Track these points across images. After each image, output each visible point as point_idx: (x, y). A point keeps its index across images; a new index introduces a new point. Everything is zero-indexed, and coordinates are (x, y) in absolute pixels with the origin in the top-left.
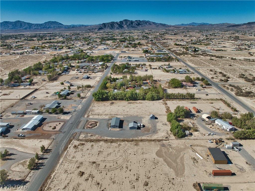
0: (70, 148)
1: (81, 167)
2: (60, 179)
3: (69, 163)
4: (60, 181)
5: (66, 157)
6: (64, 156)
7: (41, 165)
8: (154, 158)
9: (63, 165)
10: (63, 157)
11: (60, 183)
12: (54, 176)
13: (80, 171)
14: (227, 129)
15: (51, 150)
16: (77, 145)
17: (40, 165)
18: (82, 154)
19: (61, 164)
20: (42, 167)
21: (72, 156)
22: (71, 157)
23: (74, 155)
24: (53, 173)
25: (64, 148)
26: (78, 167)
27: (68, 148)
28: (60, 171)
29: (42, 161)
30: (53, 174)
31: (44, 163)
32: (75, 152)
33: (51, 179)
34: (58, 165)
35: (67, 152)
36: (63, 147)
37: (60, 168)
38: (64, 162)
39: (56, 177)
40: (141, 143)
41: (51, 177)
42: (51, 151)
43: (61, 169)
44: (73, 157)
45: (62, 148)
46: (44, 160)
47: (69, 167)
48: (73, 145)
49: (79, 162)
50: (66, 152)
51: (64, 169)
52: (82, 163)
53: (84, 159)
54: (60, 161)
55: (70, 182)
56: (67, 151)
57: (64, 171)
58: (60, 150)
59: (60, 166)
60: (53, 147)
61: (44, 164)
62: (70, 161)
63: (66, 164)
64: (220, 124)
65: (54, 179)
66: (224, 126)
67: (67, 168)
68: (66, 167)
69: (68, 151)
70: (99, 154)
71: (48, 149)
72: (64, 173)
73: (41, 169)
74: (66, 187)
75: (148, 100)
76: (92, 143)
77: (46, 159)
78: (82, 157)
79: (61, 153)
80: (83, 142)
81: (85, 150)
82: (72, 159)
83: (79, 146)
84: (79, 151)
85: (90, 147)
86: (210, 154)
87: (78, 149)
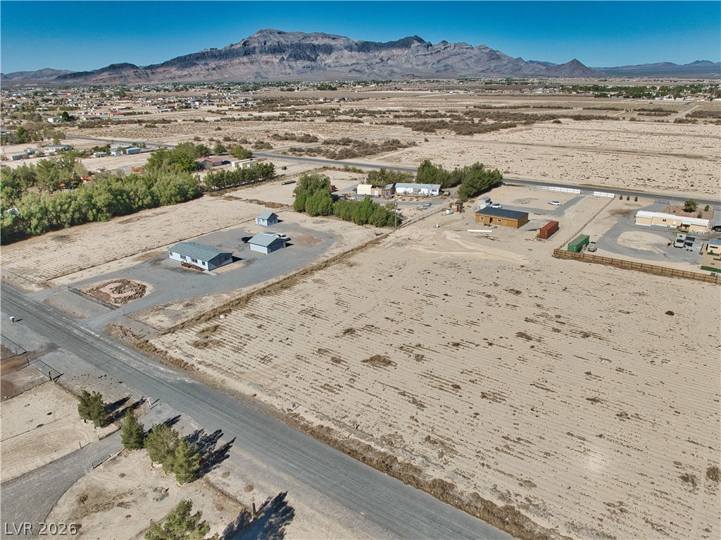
0: (189, 356)
1: (345, 357)
3: (285, 374)
4: (368, 408)
5: (237, 374)
6: (227, 379)
7: (200, 443)
9: (279, 388)
10: (230, 380)
11: (383, 410)
12: (324, 417)
13: (365, 361)
14: (434, 193)
15: (125, 400)
16: (196, 339)
18: (271, 341)
19: (271, 391)
21: (252, 360)
22: (254, 362)
23: (249, 356)
24: (303, 419)
25: (169, 368)
26: (337, 361)
27: (184, 358)
28: (311, 401)
30: (312, 419)
31: (199, 431)
32: (236, 352)
33: (333, 427)
34: (263, 397)
35: (209, 366)
36: (158, 370)
37: (288, 397)
38: (264, 382)
40: (354, 260)
41: (321, 426)
43: (302, 396)
44: (265, 359)
47: (312, 377)
48: (187, 346)
49: (309, 354)
51: (312, 390)
52: (322, 351)
53: (305, 343)
54: (249, 390)
55: (397, 389)
56: (199, 366)
57: (326, 391)
58: (171, 378)
61: (208, 433)
62: (275, 371)
63: (287, 380)
64: (410, 190)
65: (346, 421)
66: (422, 190)
67: (312, 382)
68: (301, 385)
69: (202, 363)
70: (314, 316)
72: (332, 394)
74: (414, 402)
75: (169, 203)
76: (234, 313)
77: (174, 423)
78: (288, 344)
79: (193, 378)
80: (203, 326)
81: (254, 332)
82: (272, 365)
83: (214, 338)
84: (241, 343)
85: (251, 321)
86: (491, 219)
87: (225, 342)
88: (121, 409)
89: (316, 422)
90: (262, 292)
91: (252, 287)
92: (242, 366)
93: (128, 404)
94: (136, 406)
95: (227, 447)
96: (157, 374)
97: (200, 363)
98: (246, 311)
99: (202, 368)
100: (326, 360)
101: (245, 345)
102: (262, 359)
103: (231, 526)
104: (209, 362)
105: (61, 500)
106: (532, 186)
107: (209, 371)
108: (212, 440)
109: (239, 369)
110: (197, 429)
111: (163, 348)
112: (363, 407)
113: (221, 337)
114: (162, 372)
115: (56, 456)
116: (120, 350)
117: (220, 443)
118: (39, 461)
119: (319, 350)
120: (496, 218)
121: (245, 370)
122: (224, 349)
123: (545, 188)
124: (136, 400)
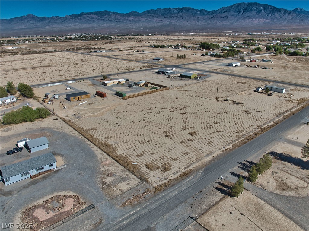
0: (177, 172)
1: (188, 139)
2: (221, 139)
3: (199, 150)
5: (197, 160)
7: (246, 167)
9: (209, 151)
10: (202, 161)
13: (192, 136)
15: (217, 188)
16: (159, 170)
17: (248, 168)
18: (169, 152)
19: (211, 153)
20: (244, 162)
21: (185, 157)
22: (188, 156)
23: (182, 157)
24: (229, 149)
25: (189, 177)
26: (191, 140)
27: (179, 174)
28: (218, 146)
29: (243, 173)
30: (229, 147)
31: (239, 167)
32: (177, 160)
33: (233, 144)
34: (215, 155)
37: (216, 150)
38: (205, 154)
39: (226, 143)
40: (87, 128)
41: (232, 146)
42: (217, 185)
43: (215, 148)
44: (185, 154)
45: (191, 180)
46: (238, 173)
47: (202, 145)
48: (166, 173)
49: (184, 145)
50: (191, 168)
51: (211, 146)
52: (182, 142)
53: (174, 145)
54: (210, 158)
56: (188, 169)
58: (199, 176)
59: (214, 151)
60: (210, 194)
61: (240, 165)
62: (196, 152)
63: (203, 150)
65: (229, 142)
67: (205, 145)
68: (207, 147)
69: (185, 168)
70: (148, 142)
71: (223, 195)
72: (213, 143)
73: (247, 161)
76: (132, 160)
77: (234, 173)
78: (174, 148)
79: (200, 170)
80: (143, 169)
81: (158, 155)
82: (191, 152)
84: (168, 159)
85: (146, 156)
86: (78, 98)
87: (166, 163)
88: (225, 189)
89: (231, 146)
91: (99, 155)
92: (190, 159)
93: (220, 187)
94: (221, 184)
96: (195, 180)
98: (133, 157)
100: (190, 142)
101: (171, 158)
103: (281, 160)
105: (287, 195)
106: (40, 86)
109: (193, 159)
111: (166, 181)
113: (160, 164)
115: (263, 203)
118: (268, 207)
120: (80, 97)
122: (173, 163)
123: (46, 86)
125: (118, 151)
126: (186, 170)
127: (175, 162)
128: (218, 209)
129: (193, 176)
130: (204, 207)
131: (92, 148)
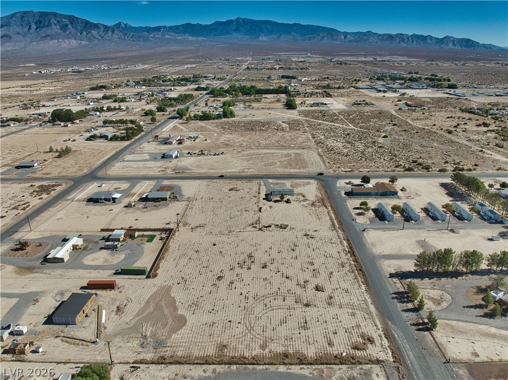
0: (380, 336)
1: (326, 297)
3: (354, 304)
5: (370, 315)
6: (375, 315)
7: (400, 299)
8: (193, 313)
9: (361, 301)
12: (360, 286)
13: (323, 292)
15: (418, 330)
17: (403, 300)
18: (340, 322)
19: (365, 302)
21: (358, 318)
22: (358, 316)
23: (357, 320)
24: (366, 289)
25: (393, 334)
26: (331, 297)
27: (383, 337)
28: (357, 291)
29: (407, 306)
30: (363, 287)
32: (360, 326)
33: (360, 282)
34: (369, 301)
35: (376, 325)
37: (362, 296)
38: (364, 306)
39: (356, 284)
40: (211, 351)
41: (363, 284)
43: (358, 294)
45: (398, 336)
47: (346, 297)
48: (377, 343)
49: (336, 306)
51: (352, 294)
53: (330, 312)
54: (372, 307)
58: (396, 329)
59: (363, 298)
60: (423, 337)
62: (355, 308)
65: (356, 281)
67: (349, 296)
68: (353, 297)
70: (306, 323)
71: (428, 333)
72: (349, 290)
76: (336, 353)
77: (404, 310)
78: (337, 315)
79: (387, 323)
80: (359, 353)
81: (341, 332)
82: (354, 311)
83: (361, 341)
84: (354, 330)
85: (335, 340)
86: (83, 311)
87: (359, 334)
88: (421, 327)
90: (302, 361)
91: (302, 372)
92: (364, 317)
93: (417, 327)
94: (414, 325)
95: (393, 294)
96: (400, 334)
97: (379, 329)
98: (329, 349)
99: (380, 326)
100: (334, 300)
101: (353, 327)
102: (354, 315)
104: (375, 328)
105: (445, 307)
107: (378, 323)
108: (396, 298)
109: (366, 316)
110: (398, 304)
111: (389, 350)
112: (346, 282)
113: (358, 339)
114: (397, 334)
116: (411, 363)
117: (394, 296)
118: (453, 323)
119: (329, 305)
121: (365, 314)
122: (363, 331)
124: (414, 327)
125: (306, 353)
126: (381, 330)
127: (362, 328)
128: (441, 344)
129: (394, 332)
130: (437, 350)
131: (278, 370)
